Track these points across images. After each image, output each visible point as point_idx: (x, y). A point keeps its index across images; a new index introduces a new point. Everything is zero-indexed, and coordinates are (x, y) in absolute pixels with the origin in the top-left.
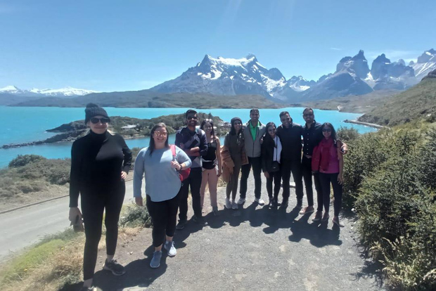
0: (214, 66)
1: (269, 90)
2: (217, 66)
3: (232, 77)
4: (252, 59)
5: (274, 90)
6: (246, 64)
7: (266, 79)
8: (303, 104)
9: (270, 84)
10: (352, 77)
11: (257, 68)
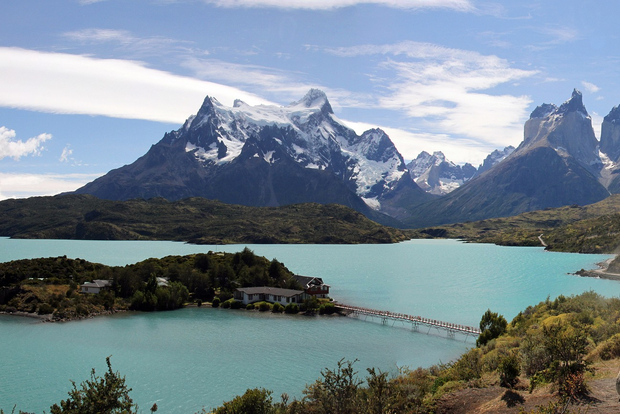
0: (225, 127)
1: (361, 190)
2: (233, 126)
3: (268, 157)
4: (317, 107)
5: (376, 190)
6: (304, 119)
7: (354, 162)
8: (451, 230)
9: (366, 174)
10: (560, 158)
11: (330, 130)
